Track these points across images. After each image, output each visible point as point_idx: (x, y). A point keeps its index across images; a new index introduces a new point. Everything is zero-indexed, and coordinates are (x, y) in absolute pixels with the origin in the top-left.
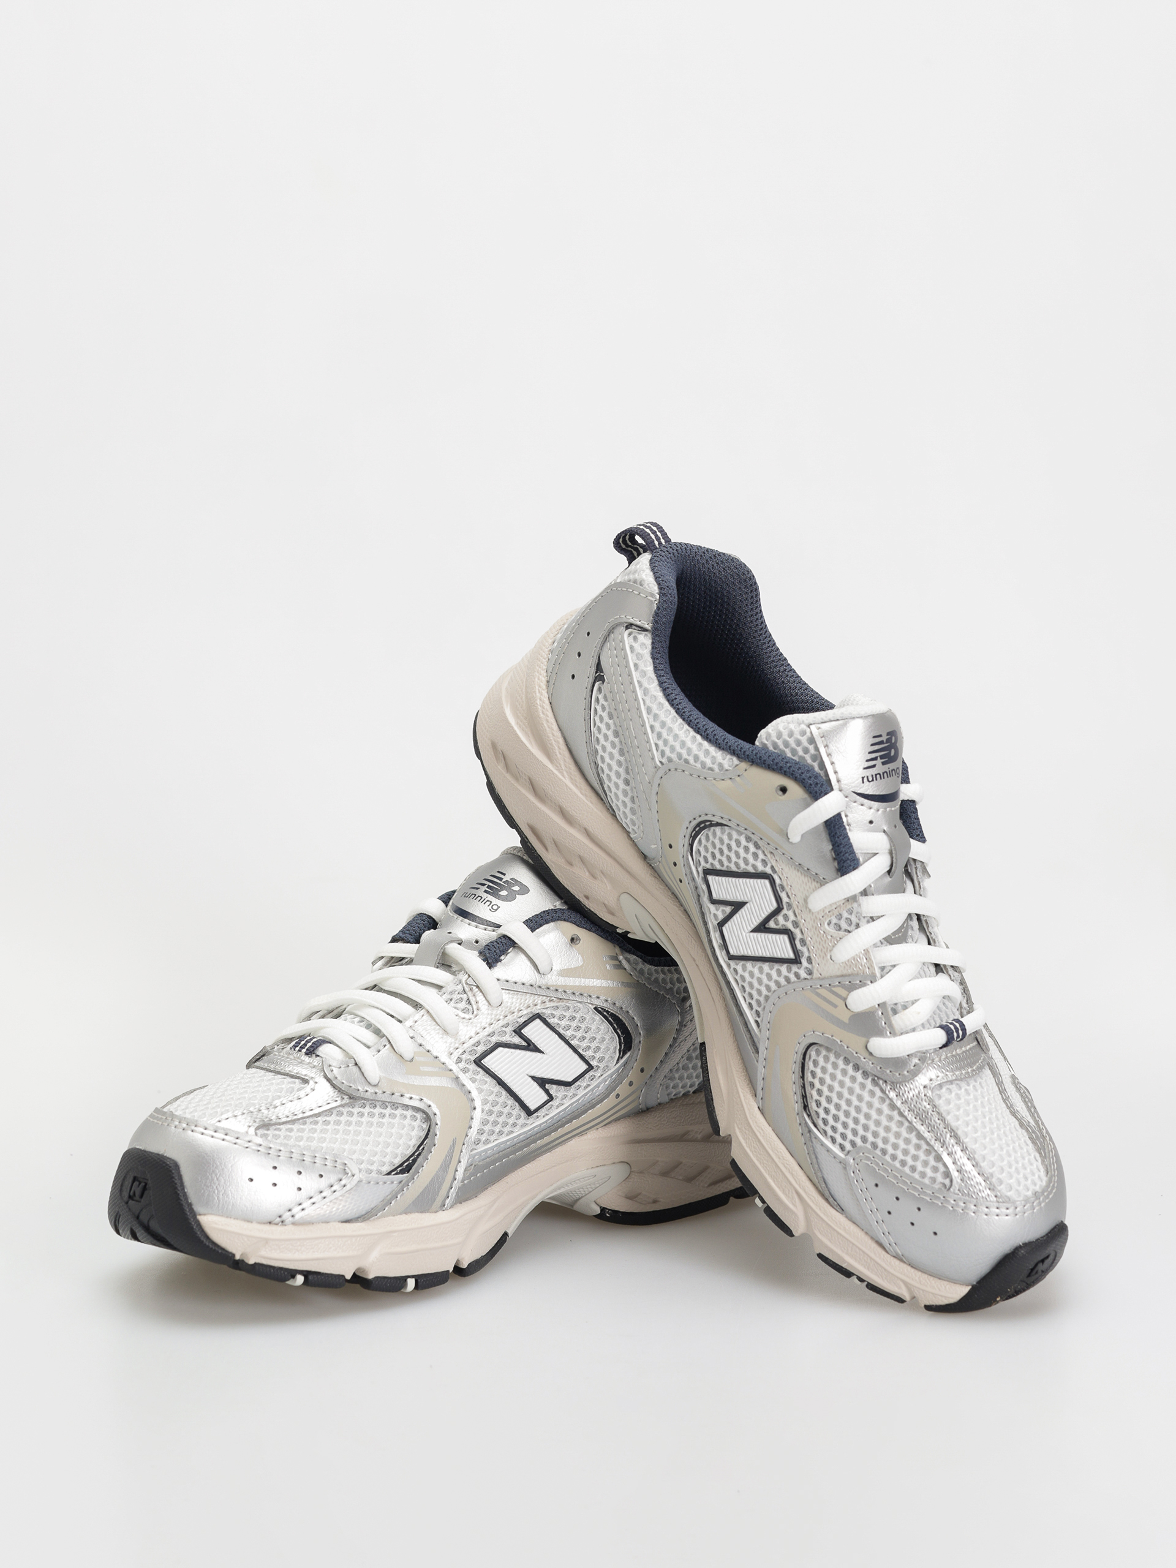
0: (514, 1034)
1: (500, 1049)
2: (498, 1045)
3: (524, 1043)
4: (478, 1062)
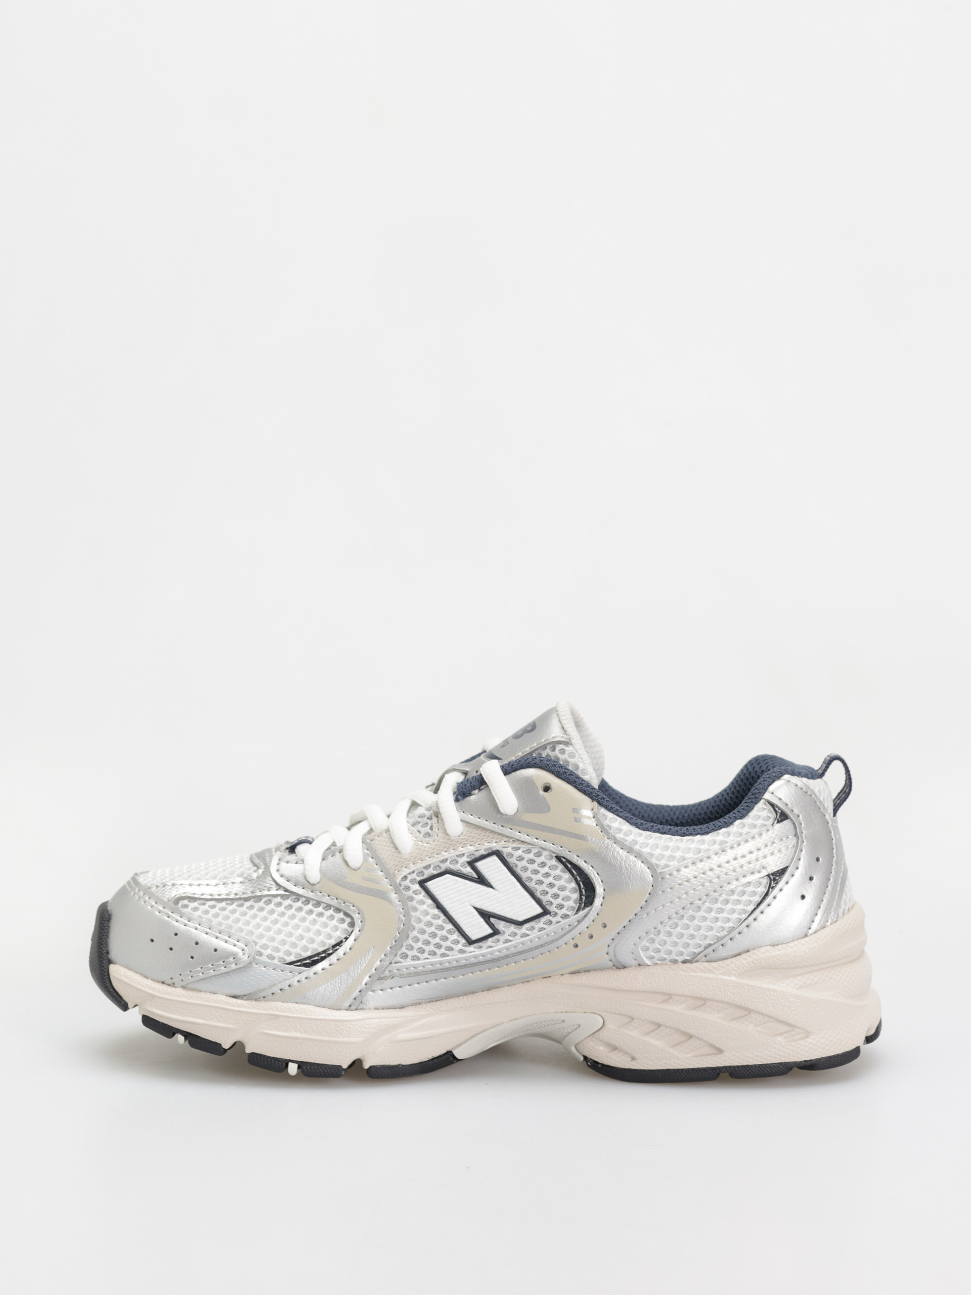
0: (467, 865)
1: (447, 876)
2: (447, 872)
3: (475, 875)
4: (422, 883)
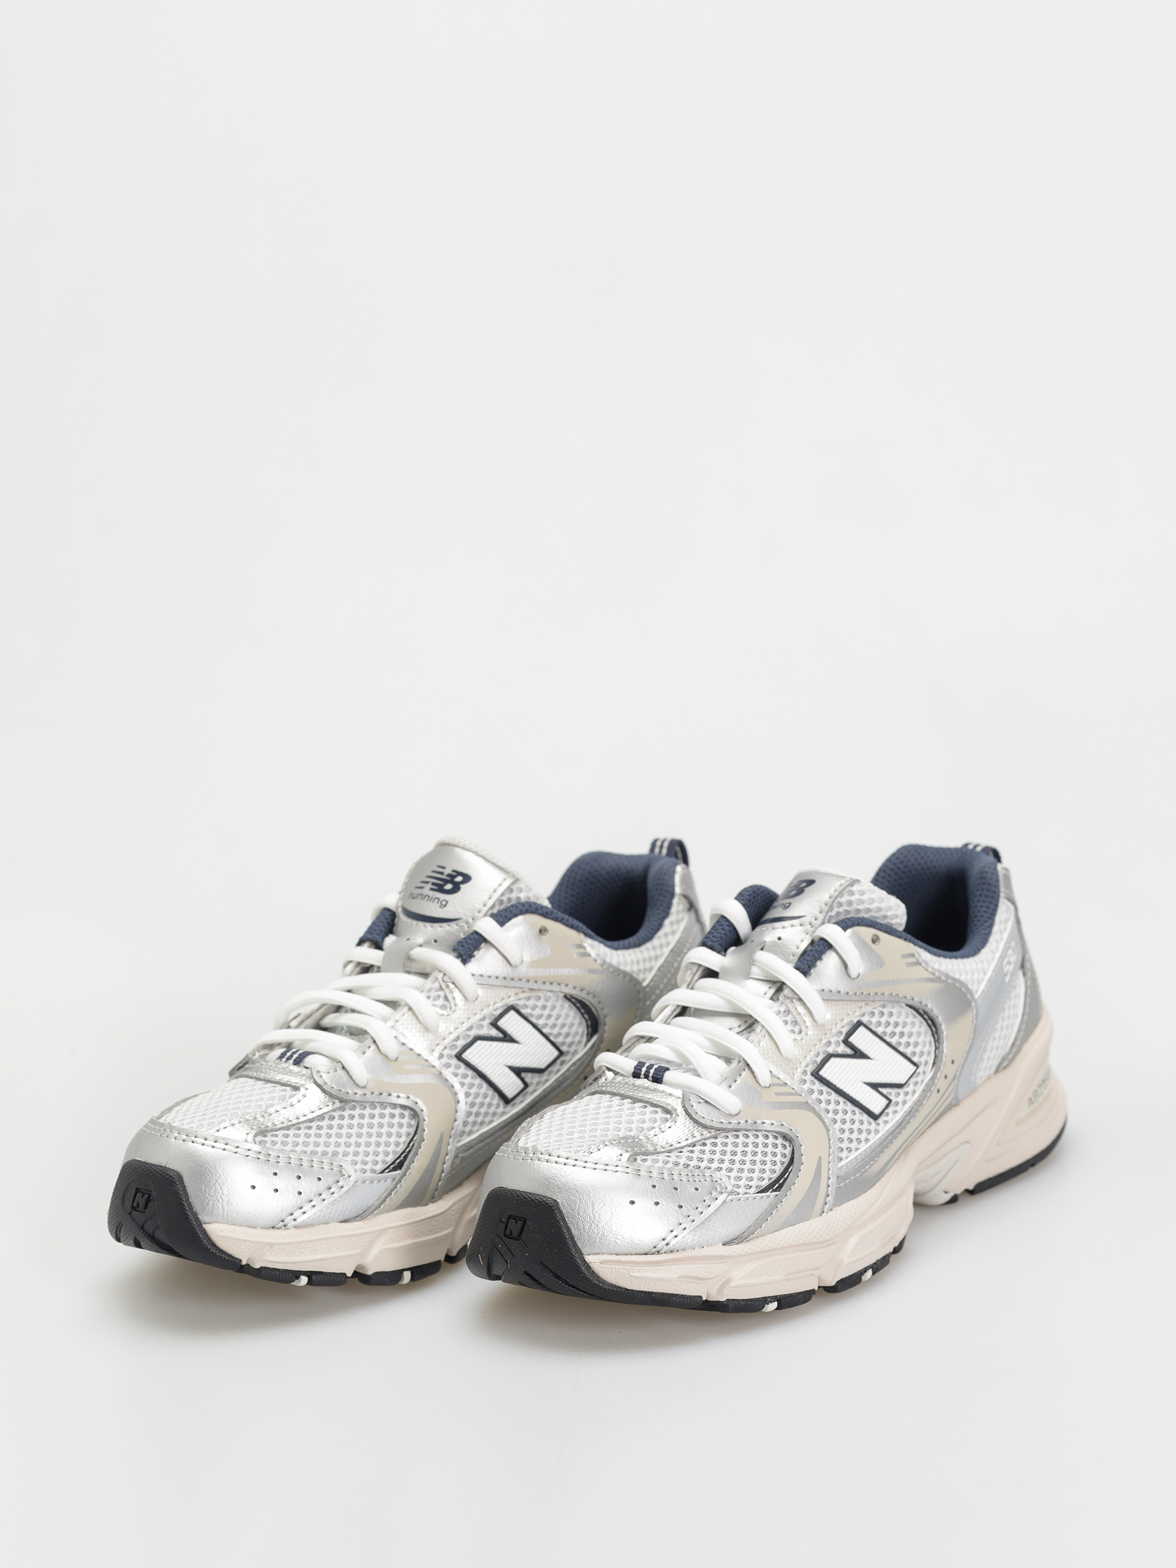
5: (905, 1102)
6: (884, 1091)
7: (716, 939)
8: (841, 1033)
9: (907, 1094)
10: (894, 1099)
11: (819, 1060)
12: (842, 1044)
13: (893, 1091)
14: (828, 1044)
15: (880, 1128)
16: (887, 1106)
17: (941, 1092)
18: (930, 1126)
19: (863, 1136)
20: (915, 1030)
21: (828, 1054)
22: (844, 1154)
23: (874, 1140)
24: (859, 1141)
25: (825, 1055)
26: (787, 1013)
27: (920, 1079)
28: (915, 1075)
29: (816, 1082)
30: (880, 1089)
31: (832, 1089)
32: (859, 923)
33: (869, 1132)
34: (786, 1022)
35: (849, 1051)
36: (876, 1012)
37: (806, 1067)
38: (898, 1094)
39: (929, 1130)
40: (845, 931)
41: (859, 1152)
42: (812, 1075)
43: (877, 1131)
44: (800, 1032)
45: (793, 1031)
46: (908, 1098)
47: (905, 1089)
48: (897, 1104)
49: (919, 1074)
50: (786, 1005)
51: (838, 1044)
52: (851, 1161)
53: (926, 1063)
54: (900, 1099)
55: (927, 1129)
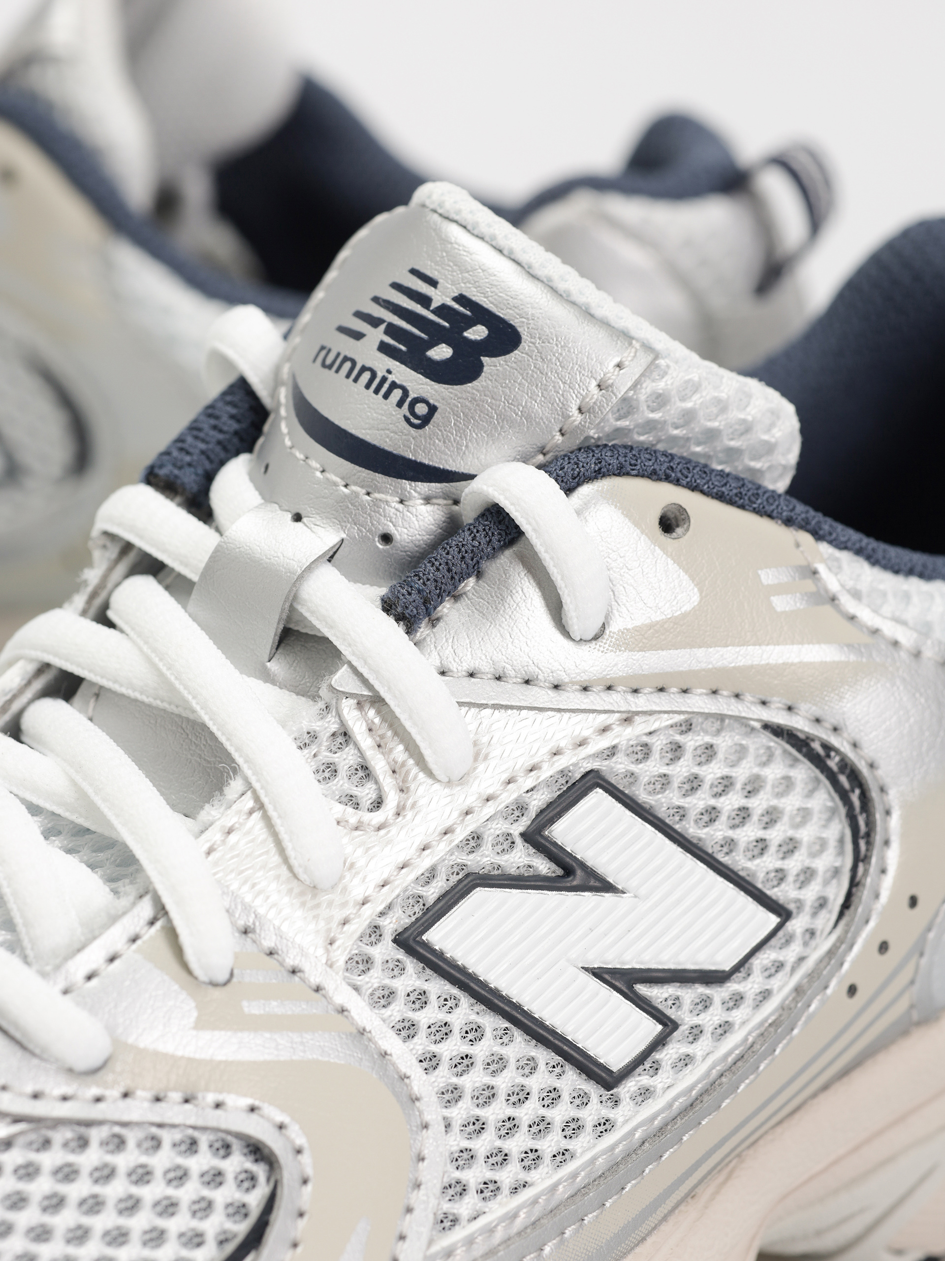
5: (725, 1028)
6: (656, 993)
7: (188, 459)
8: (521, 808)
9: (737, 1000)
10: (686, 1018)
11: (432, 893)
12: (519, 841)
13: (689, 994)
14: (472, 843)
15: (617, 1114)
16: (659, 1043)
17: (861, 996)
18: (825, 1087)
19: (549, 1144)
20: (791, 803)
21: (467, 875)
22: (465, 1207)
23: (588, 1156)
24: (532, 1158)
25: (454, 879)
26: (340, 739)
27: (790, 954)
28: (773, 942)
29: (411, 964)
30: (642, 989)
31: (462, 986)
32: (621, 467)
33: (573, 1128)
34: (330, 771)
35: (544, 866)
36: (658, 743)
37: (382, 914)
38: (705, 1004)
39: (822, 1097)
40: (569, 491)
41: (526, 1195)
42: (395, 941)
43: (605, 1126)
44: (378, 804)
45: (353, 801)
46: (737, 1016)
47: (733, 986)
48: (696, 1033)
49: (789, 940)
50: (339, 715)
51: (506, 845)
52: (490, 1230)
53: (822, 903)
54: (711, 1018)
55: (814, 1095)
